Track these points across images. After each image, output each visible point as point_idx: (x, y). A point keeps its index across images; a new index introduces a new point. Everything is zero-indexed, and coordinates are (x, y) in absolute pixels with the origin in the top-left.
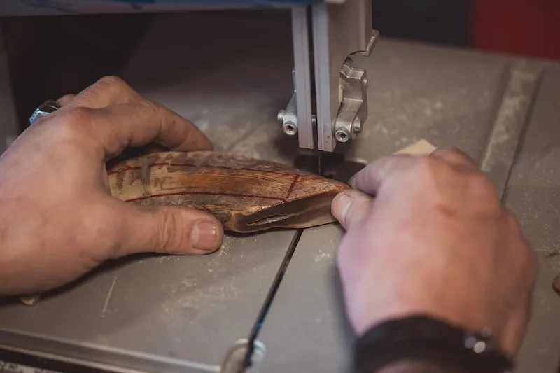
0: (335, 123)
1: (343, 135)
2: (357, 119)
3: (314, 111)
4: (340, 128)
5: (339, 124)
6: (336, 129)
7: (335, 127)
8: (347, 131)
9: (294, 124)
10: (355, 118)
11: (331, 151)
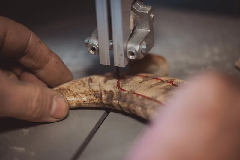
0: (127, 45)
1: (132, 54)
2: (144, 43)
3: (111, 38)
4: (130, 48)
5: (130, 45)
6: (128, 49)
7: (126, 48)
8: (135, 50)
9: (96, 46)
10: (142, 41)
11: (124, 66)
